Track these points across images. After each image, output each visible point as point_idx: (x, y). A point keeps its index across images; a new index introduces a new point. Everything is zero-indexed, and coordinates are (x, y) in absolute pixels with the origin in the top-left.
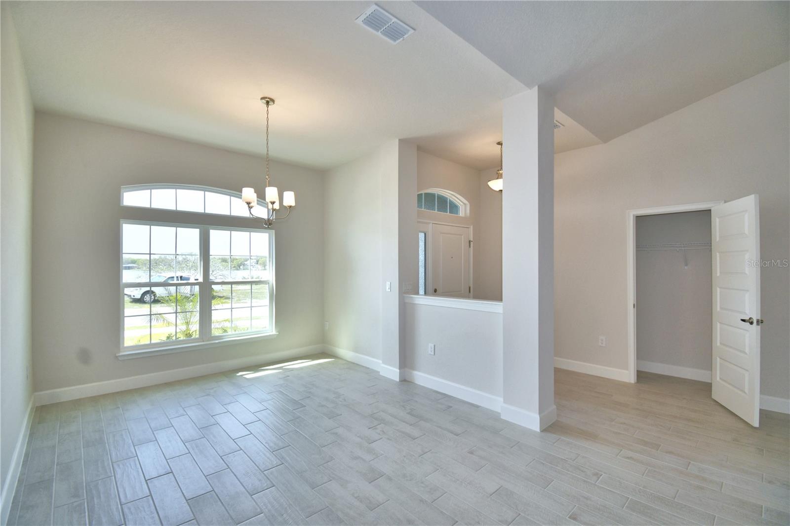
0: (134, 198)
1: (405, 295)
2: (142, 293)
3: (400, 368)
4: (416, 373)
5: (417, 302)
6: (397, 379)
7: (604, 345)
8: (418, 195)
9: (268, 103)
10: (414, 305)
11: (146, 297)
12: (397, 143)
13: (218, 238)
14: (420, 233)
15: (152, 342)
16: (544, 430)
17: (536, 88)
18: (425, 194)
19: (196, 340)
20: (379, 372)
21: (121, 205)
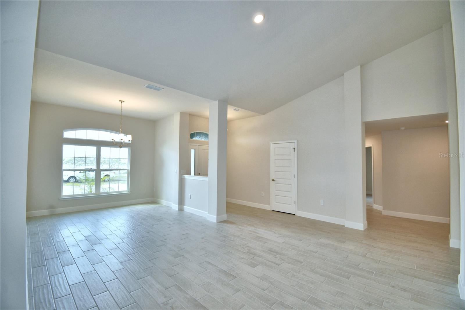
0: (68, 134)
1: (182, 175)
2: (68, 177)
3: (179, 205)
4: (185, 206)
5: (185, 178)
6: (177, 209)
7: (263, 196)
8: (191, 134)
9: (122, 102)
10: (185, 179)
11: (70, 180)
12: (179, 114)
13: (104, 150)
14: (192, 150)
15: (74, 194)
16: (218, 222)
17: (218, 101)
18: (196, 133)
19: (93, 194)
20: (171, 207)
21: (63, 137)
